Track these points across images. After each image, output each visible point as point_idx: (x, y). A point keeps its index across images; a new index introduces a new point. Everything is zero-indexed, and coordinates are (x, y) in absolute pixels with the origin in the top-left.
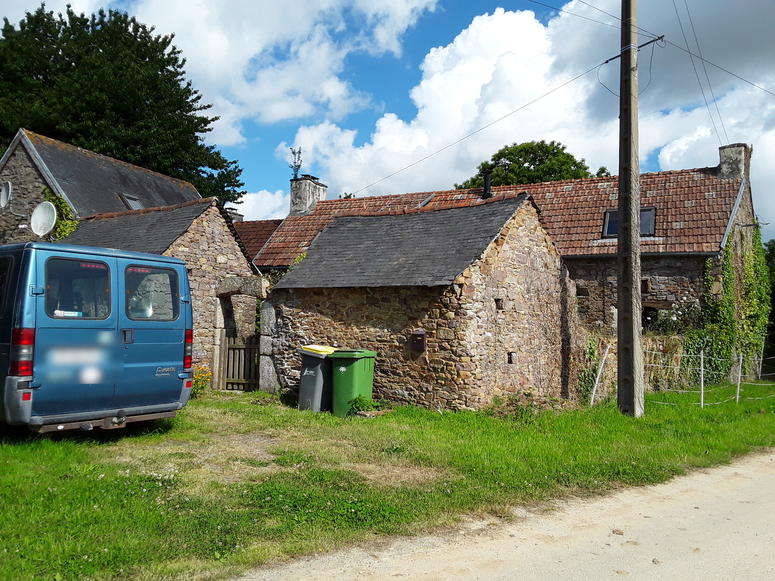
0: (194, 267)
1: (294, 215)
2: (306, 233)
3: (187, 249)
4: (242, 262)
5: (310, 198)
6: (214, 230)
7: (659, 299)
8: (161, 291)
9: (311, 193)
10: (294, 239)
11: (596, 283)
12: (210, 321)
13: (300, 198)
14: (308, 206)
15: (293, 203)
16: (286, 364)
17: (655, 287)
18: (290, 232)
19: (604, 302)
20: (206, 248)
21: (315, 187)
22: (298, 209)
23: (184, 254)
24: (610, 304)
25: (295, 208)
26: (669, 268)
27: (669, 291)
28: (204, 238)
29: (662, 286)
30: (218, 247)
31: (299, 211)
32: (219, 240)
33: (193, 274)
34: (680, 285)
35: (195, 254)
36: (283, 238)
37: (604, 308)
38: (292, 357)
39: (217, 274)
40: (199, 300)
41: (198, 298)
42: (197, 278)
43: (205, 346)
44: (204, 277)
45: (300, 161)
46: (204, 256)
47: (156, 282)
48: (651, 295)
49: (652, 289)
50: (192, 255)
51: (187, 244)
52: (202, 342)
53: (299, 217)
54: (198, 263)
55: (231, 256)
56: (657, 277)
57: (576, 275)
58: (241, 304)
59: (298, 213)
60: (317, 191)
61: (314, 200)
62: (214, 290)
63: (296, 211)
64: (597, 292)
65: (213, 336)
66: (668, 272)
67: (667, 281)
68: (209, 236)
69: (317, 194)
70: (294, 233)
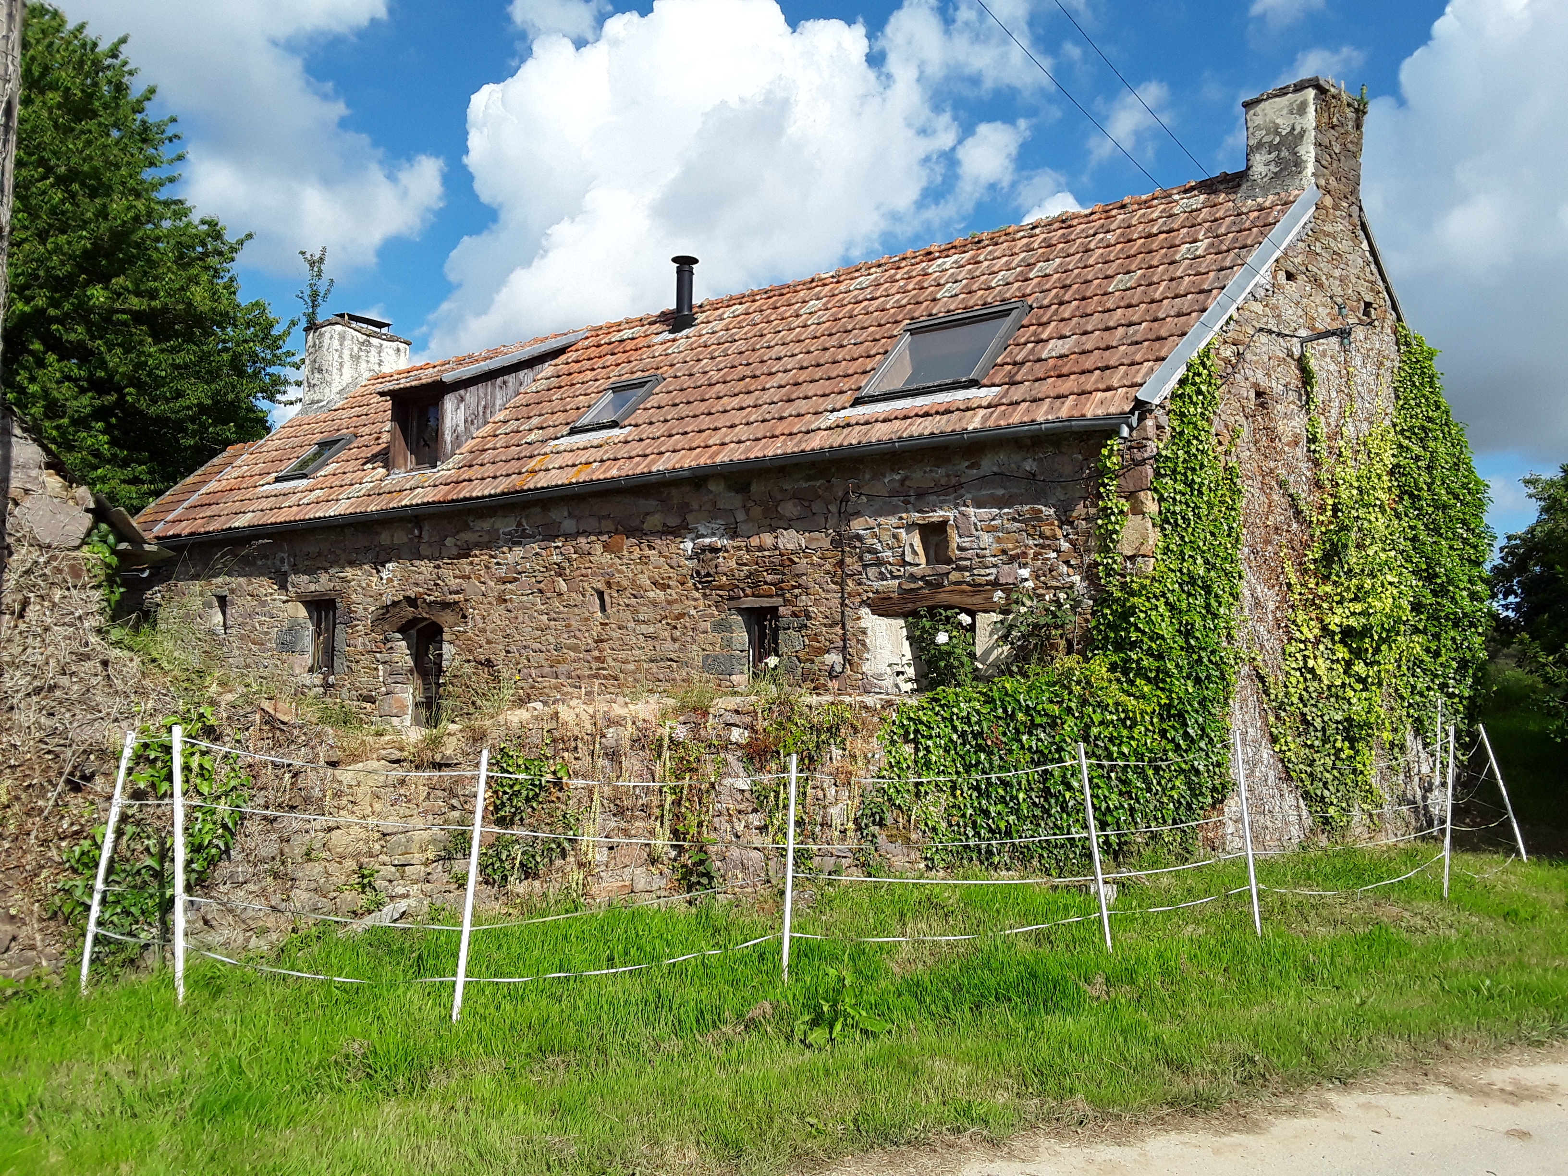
1: (307, 413)
7: (979, 580)
11: (823, 540)
13: (320, 371)
17: (966, 542)
19: (843, 599)
22: (316, 398)
24: (858, 600)
26: (1001, 478)
27: (1004, 552)
29: (986, 539)
34: (1031, 531)
37: (843, 612)
48: (959, 569)
49: (961, 549)
56: (971, 511)
57: (781, 517)
59: (315, 406)
63: (313, 402)
64: (828, 567)
66: (1000, 492)
67: (998, 522)
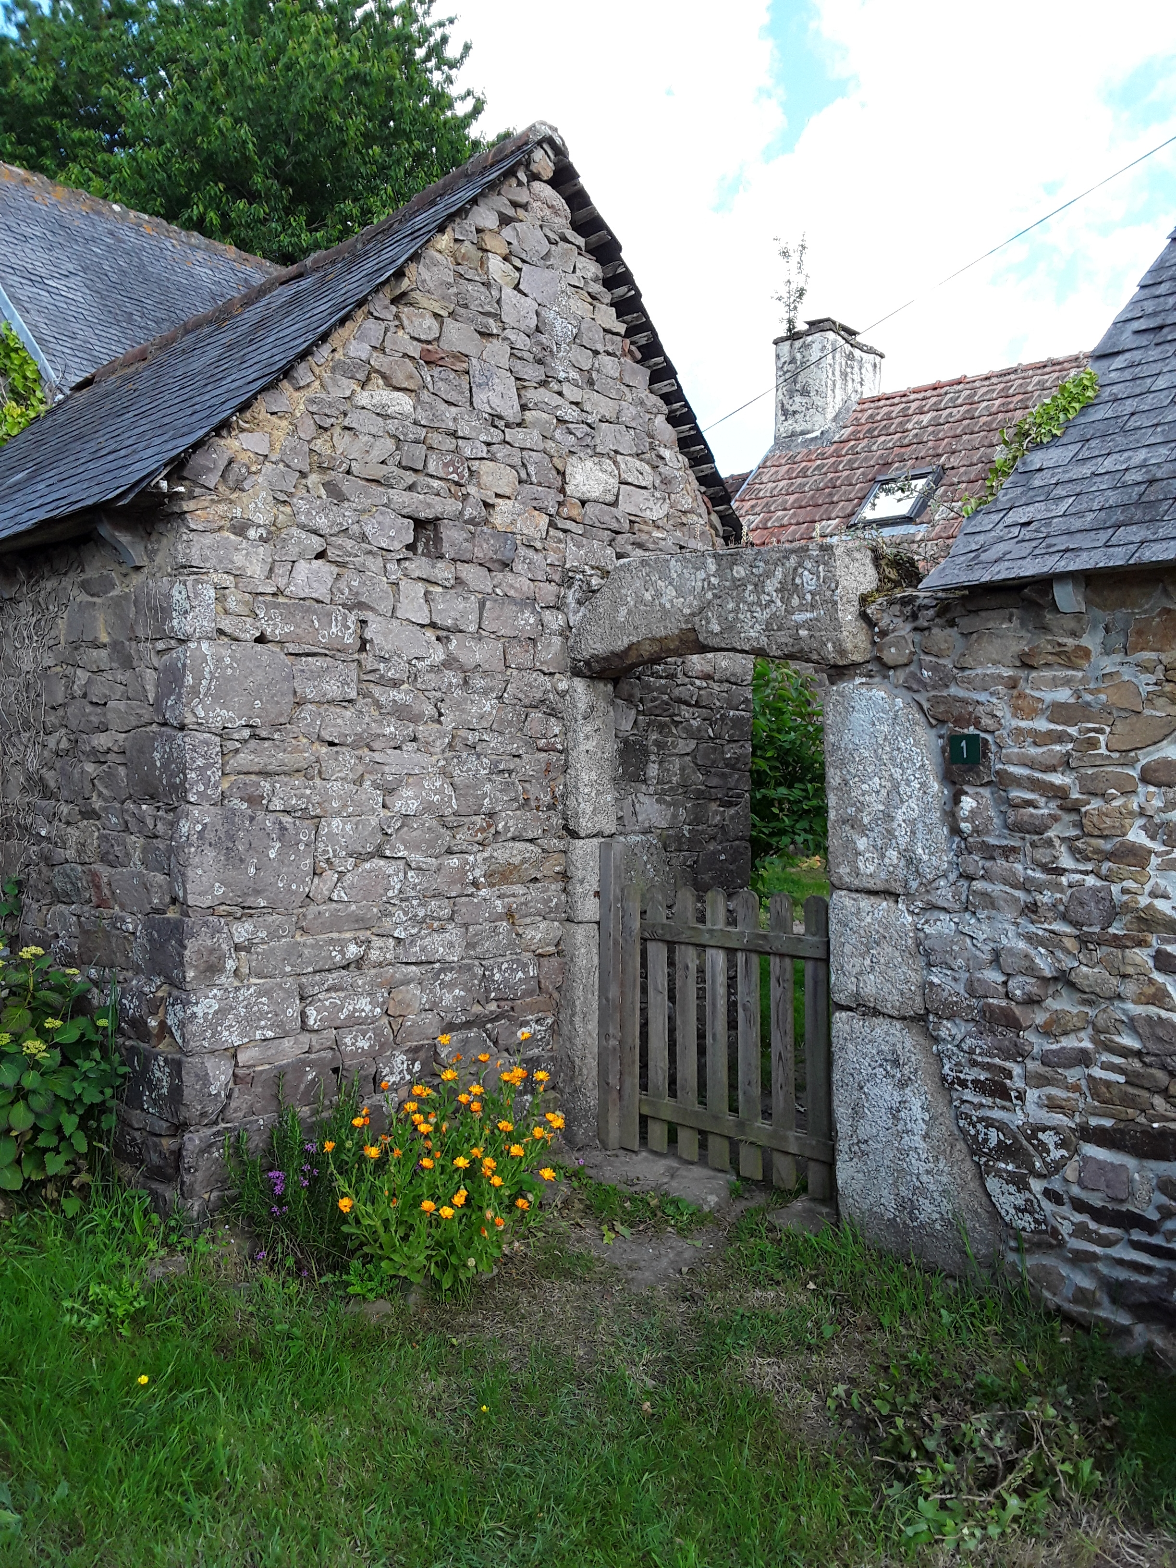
0: (451, 506)
1: (789, 447)
2: (831, 495)
3: (403, 403)
4: (687, 503)
5: (837, 391)
6: (549, 315)
8: (261, 639)
9: (837, 373)
10: (794, 514)
12: (547, 799)
13: (805, 392)
14: (830, 415)
15: (785, 413)
16: (1032, 1095)
18: (780, 499)
20: (510, 409)
21: (850, 357)
22: (798, 430)
23: (391, 425)
25: (791, 425)
28: (498, 352)
30: (572, 413)
31: (802, 433)
32: (573, 374)
33: (447, 550)
35: (454, 434)
36: (759, 518)
38: (1083, 1058)
39: (574, 556)
40: (486, 692)
41: (479, 682)
42: (470, 573)
43: (529, 933)
44: (506, 565)
45: (802, 277)
46: (501, 452)
47: (229, 581)
50: (435, 439)
51: (403, 372)
52: (510, 915)
53: (805, 451)
54: (472, 490)
55: (633, 469)
58: (686, 712)
59: (800, 439)
60: (856, 369)
61: (849, 398)
62: (557, 641)
63: (793, 434)
65: (565, 876)
68: (521, 341)
69: (857, 378)
70: (792, 498)
